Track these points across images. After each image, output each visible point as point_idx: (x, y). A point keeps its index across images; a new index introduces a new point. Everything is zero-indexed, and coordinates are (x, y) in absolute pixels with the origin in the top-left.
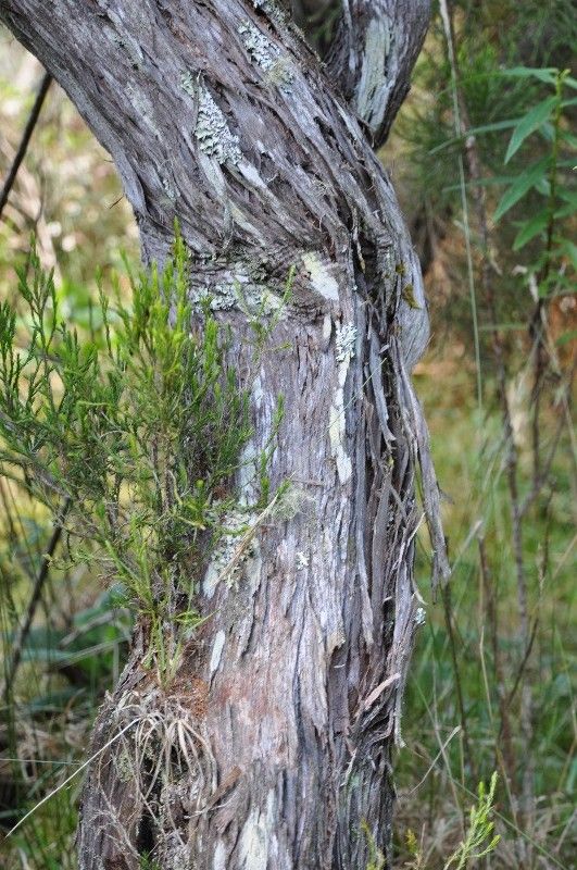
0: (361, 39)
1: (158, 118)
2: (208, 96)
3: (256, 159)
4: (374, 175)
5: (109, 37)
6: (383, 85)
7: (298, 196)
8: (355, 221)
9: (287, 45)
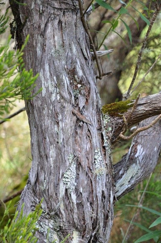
0: (128, 167)
1: (55, 162)
2: (75, 166)
3: (78, 193)
4: (110, 218)
5: (55, 129)
6: (127, 184)
7: (84, 212)
8: (96, 230)
9: (106, 162)
